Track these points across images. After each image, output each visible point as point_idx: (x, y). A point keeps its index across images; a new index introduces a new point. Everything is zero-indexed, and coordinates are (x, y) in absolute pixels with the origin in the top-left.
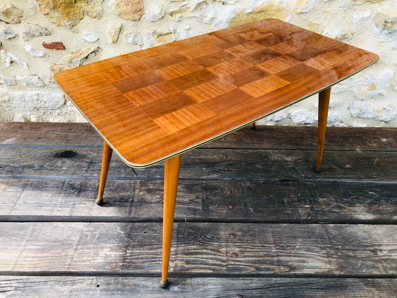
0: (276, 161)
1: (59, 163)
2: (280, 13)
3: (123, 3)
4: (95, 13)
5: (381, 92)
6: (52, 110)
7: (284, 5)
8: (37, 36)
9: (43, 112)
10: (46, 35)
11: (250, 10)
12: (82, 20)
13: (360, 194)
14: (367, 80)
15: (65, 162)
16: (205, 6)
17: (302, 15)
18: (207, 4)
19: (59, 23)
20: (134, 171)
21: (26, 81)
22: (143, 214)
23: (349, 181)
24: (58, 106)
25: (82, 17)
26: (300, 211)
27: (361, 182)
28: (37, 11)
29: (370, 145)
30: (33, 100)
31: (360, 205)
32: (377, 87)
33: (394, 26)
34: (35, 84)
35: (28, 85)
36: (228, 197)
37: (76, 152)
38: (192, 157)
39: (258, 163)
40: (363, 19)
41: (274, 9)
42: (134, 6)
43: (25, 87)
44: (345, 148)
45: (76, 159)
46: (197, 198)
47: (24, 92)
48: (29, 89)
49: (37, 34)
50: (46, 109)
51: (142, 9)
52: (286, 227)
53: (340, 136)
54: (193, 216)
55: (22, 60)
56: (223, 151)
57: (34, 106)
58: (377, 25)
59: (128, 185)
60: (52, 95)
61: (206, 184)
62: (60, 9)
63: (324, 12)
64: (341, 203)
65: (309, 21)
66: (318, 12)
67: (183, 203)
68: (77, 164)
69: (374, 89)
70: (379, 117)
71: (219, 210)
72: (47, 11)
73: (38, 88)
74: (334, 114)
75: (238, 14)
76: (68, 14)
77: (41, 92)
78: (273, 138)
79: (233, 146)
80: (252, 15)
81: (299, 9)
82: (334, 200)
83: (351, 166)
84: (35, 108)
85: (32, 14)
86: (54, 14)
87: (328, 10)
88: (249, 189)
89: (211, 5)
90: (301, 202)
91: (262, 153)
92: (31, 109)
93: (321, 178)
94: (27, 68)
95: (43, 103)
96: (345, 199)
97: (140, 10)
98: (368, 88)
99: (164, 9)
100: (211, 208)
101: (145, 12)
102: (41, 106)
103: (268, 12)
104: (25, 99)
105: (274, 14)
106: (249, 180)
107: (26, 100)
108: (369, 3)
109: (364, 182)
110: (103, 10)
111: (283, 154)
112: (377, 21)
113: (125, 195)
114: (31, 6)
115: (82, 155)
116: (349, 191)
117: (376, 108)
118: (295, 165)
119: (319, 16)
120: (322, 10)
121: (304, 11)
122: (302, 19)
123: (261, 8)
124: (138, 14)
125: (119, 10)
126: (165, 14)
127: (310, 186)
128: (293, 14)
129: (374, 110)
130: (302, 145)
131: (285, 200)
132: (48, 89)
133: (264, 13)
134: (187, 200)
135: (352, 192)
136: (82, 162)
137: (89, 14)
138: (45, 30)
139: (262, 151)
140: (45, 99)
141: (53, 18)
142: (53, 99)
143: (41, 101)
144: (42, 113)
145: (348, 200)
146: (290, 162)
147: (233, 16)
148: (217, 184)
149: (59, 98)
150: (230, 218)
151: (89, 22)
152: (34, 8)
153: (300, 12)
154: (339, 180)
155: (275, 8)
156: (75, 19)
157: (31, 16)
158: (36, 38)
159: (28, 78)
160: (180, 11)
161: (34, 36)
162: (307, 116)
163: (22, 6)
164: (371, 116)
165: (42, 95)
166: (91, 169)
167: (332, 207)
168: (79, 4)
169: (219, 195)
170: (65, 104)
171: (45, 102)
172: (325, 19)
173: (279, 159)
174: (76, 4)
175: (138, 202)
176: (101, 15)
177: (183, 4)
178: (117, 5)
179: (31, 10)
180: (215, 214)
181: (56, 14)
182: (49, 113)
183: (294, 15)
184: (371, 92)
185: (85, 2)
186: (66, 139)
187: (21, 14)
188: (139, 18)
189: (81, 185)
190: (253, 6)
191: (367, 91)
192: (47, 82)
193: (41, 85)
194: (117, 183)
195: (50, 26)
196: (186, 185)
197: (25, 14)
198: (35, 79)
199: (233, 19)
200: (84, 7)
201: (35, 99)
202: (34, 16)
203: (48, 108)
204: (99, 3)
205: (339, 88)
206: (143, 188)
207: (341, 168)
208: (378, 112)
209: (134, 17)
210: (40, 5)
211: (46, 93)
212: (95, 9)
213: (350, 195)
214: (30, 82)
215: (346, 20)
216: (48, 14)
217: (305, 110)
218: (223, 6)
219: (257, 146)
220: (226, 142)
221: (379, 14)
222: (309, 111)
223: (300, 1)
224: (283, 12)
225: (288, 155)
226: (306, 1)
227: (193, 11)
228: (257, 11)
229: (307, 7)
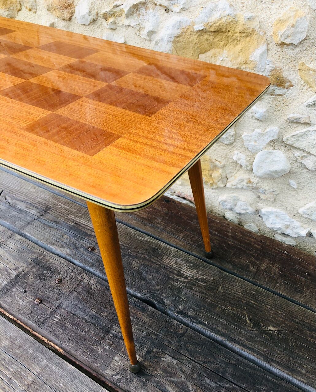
0: (166, 267)
2: (248, 38)
4: (29, 4)
7: (255, 25)
11: (201, 25)
12: (20, 12)
16: (143, 10)
17: (286, 49)
18: (146, 8)
23: (246, 353)
25: (19, 7)
36: (50, 287)
38: (70, 216)
39: (139, 259)
41: (238, 30)
44: (297, 298)
46: (16, 269)
51: (71, 5)
52: (68, 372)
53: (309, 275)
64: (193, 384)
65: (300, 62)
71: (20, 298)
75: (185, 30)
76: (5, 2)
79: (133, 223)
80: (206, 36)
81: (279, 36)
89: (151, 10)
91: (160, 247)
93: (204, 325)
96: (208, 381)
97: (69, 5)
99: (96, 8)
100: (14, 290)
101: (76, 9)
103: (230, 34)
105: (239, 38)
111: (187, 261)
116: (230, 370)
118: (186, 286)
121: (288, 41)
122: (287, 57)
123: (218, 24)
124: (67, 11)
125: (47, 2)
127: (172, 328)
128: (271, 45)
130: (231, 262)
133: (224, 35)
135: (233, 375)
139: (164, 245)
145: (214, 385)
146: (186, 278)
147: (177, 32)
151: (26, 15)
153: (281, 43)
155: (239, 28)
156: (12, 10)
162: (286, 223)
167: (170, 382)
169: (43, 278)
173: (174, 266)
176: (35, 7)
177: (115, 3)
183: (273, 46)
188: (70, 17)
190: (206, 19)
199: (178, 37)
207: (257, 325)
209: (63, 14)
213: (223, 379)
217: (283, 212)
218: (166, 14)
222: (290, 216)
223: (282, 22)
224: (254, 37)
225: (194, 266)
226: (292, 21)
227: (127, 16)
228: (212, 29)
229: (294, 34)
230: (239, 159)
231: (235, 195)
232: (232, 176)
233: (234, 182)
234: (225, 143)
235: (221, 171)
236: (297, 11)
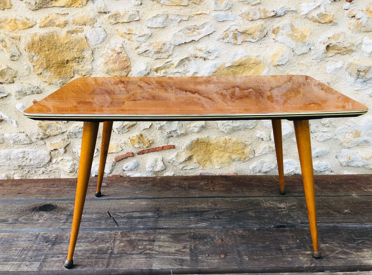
0: (268, 208)
1: (36, 216)
2: (258, 66)
3: (112, 61)
4: (85, 72)
5: (366, 139)
6: (37, 168)
7: (261, 58)
8: (29, 95)
9: (27, 170)
10: (38, 93)
11: (230, 64)
12: (72, 79)
13: (365, 238)
14: (350, 127)
15: (43, 216)
16: (187, 62)
17: (279, 68)
18: (189, 60)
19: (50, 81)
20: (115, 222)
21: (14, 138)
22: (122, 267)
23: (350, 225)
24: (44, 164)
25: (72, 75)
26: (301, 258)
27: (364, 226)
28: (31, 71)
29: (366, 190)
30: (18, 158)
31: (368, 250)
32: (362, 134)
33: (367, 74)
34: (22, 141)
35: (15, 142)
36: (219, 246)
37: (56, 205)
38: (178, 206)
39: (250, 210)
40: (337, 70)
41: (252, 63)
42: (122, 64)
43: (12, 145)
44: (340, 194)
45: (55, 212)
46: (185, 247)
47: (10, 150)
48: (16, 146)
49: (29, 92)
50: (31, 167)
51: (129, 66)
53: (332, 183)
54: (180, 267)
55: (12, 119)
56: (211, 200)
57: (19, 164)
58: (350, 74)
59: (108, 236)
60: (38, 152)
61: (194, 232)
62: (52, 69)
63: (299, 64)
64: (347, 249)
65: (286, 73)
66: (294, 64)
67: (169, 253)
68: (55, 216)
69: (359, 136)
70: (369, 165)
71: (210, 260)
72: (40, 71)
73: (25, 145)
74: (323, 163)
75: (219, 68)
76: (60, 73)
77: (27, 149)
78: (264, 186)
79: (222, 195)
80: (232, 69)
81: (276, 62)
82: (337, 245)
83: (351, 210)
84: (19, 166)
85: (25, 74)
86: (47, 74)
87: (302, 62)
88: (243, 237)
89: (193, 61)
90: (301, 248)
91: (253, 200)
92: (16, 168)
93: (320, 223)
94: (16, 126)
95: (28, 161)
96: (350, 245)
97: (127, 67)
98: (352, 135)
99: (150, 65)
100: (200, 258)
101: (132, 69)
102: (26, 165)
103: (246, 65)
104: (10, 157)
105: (252, 67)
106: (241, 227)
107: (12, 157)
108: (340, 55)
109: (367, 226)
110: (92, 69)
111: (275, 201)
112: (350, 71)
113: (104, 247)
114: (25, 67)
115: (61, 208)
116: (353, 235)
117: (364, 156)
118: (289, 212)
119: (294, 68)
120: (297, 63)
121: (280, 64)
122: (280, 71)
123: (240, 61)
124: (125, 71)
125: (107, 67)
126: (151, 70)
127: (308, 232)
128: (270, 67)
129: (363, 158)
130: (294, 192)
131: (283, 247)
132: (34, 147)
133: (243, 67)
134: (173, 250)
135: (356, 237)
136: (61, 215)
137: (80, 72)
138: (37, 88)
139: (254, 198)
140: (31, 156)
141: (46, 77)
142: (39, 156)
143: (27, 159)
144: (26, 172)
145: (354, 245)
146: (284, 208)
147: (214, 70)
148: (206, 232)
149: (45, 155)
150: (222, 268)
152: (28, 69)
153: (276, 65)
154: (339, 225)
155: (253, 61)
156: (65, 78)
157: (25, 76)
158: (28, 96)
159: (16, 136)
160: (164, 67)
161: (25, 94)
162: (296, 166)
163: (17, 67)
164: (360, 164)
165: (28, 152)
166: (69, 221)
167: (337, 253)
168: (71, 64)
169: (209, 244)
170: (50, 161)
171: (31, 160)
172: (301, 71)
173: (272, 206)
174: (68, 64)
175: (118, 253)
176: (91, 73)
177: (167, 61)
178: (106, 63)
179: (25, 71)
180: (205, 264)
181: (48, 74)
182: (34, 172)
183: (271, 67)
184: (356, 140)
185: (77, 62)
186: (47, 193)
187: (15, 74)
188: (126, 75)
189: (57, 238)
190: (232, 60)
191: (352, 138)
192: (34, 139)
193: (28, 142)
194: (96, 235)
195: (42, 85)
196: (171, 234)
197: (19, 74)
198: (22, 137)
199: (215, 72)
200: (75, 66)
201: (21, 156)
202: (28, 76)
203: (33, 167)
204: (89, 62)
205: (324, 136)
206: (124, 239)
207: (339, 213)
208: (367, 160)
210: (34, 66)
211: (32, 150)
212: (85, 68)
213: (355, 240)
214: (17, 140)
215: (320, 71)
216: (41, 74)
217: (292, 160)
218: (204, 62)
219: (247, 194)
220: (215, 191)
221: (350, 64)
222: (297, 161)
223: (276, 55)
224: (261, 65)
225: (281, 202)
226: (281, 54)
227: (176, 67)
228: (236, 65)
229: (283, 59)
230: (261, 135)
231: (261, 160)
232: (257, 149)
233: (260, 152)
234: (250, 128)
235: (250, 147)
236: (281, 49)
